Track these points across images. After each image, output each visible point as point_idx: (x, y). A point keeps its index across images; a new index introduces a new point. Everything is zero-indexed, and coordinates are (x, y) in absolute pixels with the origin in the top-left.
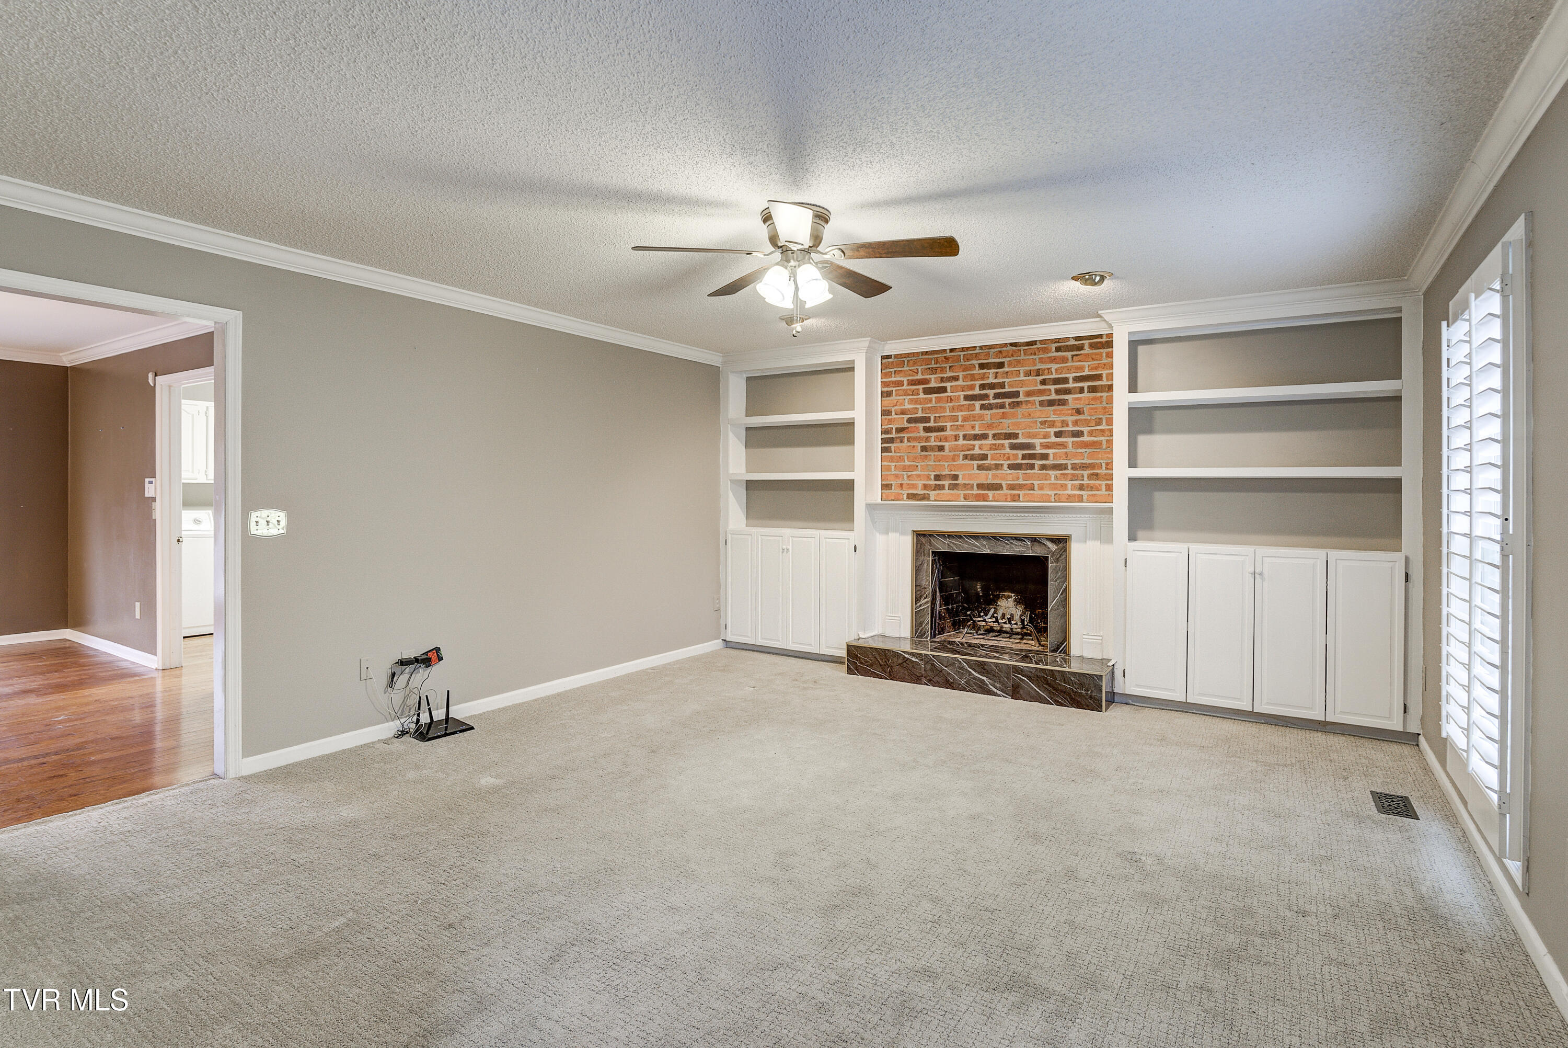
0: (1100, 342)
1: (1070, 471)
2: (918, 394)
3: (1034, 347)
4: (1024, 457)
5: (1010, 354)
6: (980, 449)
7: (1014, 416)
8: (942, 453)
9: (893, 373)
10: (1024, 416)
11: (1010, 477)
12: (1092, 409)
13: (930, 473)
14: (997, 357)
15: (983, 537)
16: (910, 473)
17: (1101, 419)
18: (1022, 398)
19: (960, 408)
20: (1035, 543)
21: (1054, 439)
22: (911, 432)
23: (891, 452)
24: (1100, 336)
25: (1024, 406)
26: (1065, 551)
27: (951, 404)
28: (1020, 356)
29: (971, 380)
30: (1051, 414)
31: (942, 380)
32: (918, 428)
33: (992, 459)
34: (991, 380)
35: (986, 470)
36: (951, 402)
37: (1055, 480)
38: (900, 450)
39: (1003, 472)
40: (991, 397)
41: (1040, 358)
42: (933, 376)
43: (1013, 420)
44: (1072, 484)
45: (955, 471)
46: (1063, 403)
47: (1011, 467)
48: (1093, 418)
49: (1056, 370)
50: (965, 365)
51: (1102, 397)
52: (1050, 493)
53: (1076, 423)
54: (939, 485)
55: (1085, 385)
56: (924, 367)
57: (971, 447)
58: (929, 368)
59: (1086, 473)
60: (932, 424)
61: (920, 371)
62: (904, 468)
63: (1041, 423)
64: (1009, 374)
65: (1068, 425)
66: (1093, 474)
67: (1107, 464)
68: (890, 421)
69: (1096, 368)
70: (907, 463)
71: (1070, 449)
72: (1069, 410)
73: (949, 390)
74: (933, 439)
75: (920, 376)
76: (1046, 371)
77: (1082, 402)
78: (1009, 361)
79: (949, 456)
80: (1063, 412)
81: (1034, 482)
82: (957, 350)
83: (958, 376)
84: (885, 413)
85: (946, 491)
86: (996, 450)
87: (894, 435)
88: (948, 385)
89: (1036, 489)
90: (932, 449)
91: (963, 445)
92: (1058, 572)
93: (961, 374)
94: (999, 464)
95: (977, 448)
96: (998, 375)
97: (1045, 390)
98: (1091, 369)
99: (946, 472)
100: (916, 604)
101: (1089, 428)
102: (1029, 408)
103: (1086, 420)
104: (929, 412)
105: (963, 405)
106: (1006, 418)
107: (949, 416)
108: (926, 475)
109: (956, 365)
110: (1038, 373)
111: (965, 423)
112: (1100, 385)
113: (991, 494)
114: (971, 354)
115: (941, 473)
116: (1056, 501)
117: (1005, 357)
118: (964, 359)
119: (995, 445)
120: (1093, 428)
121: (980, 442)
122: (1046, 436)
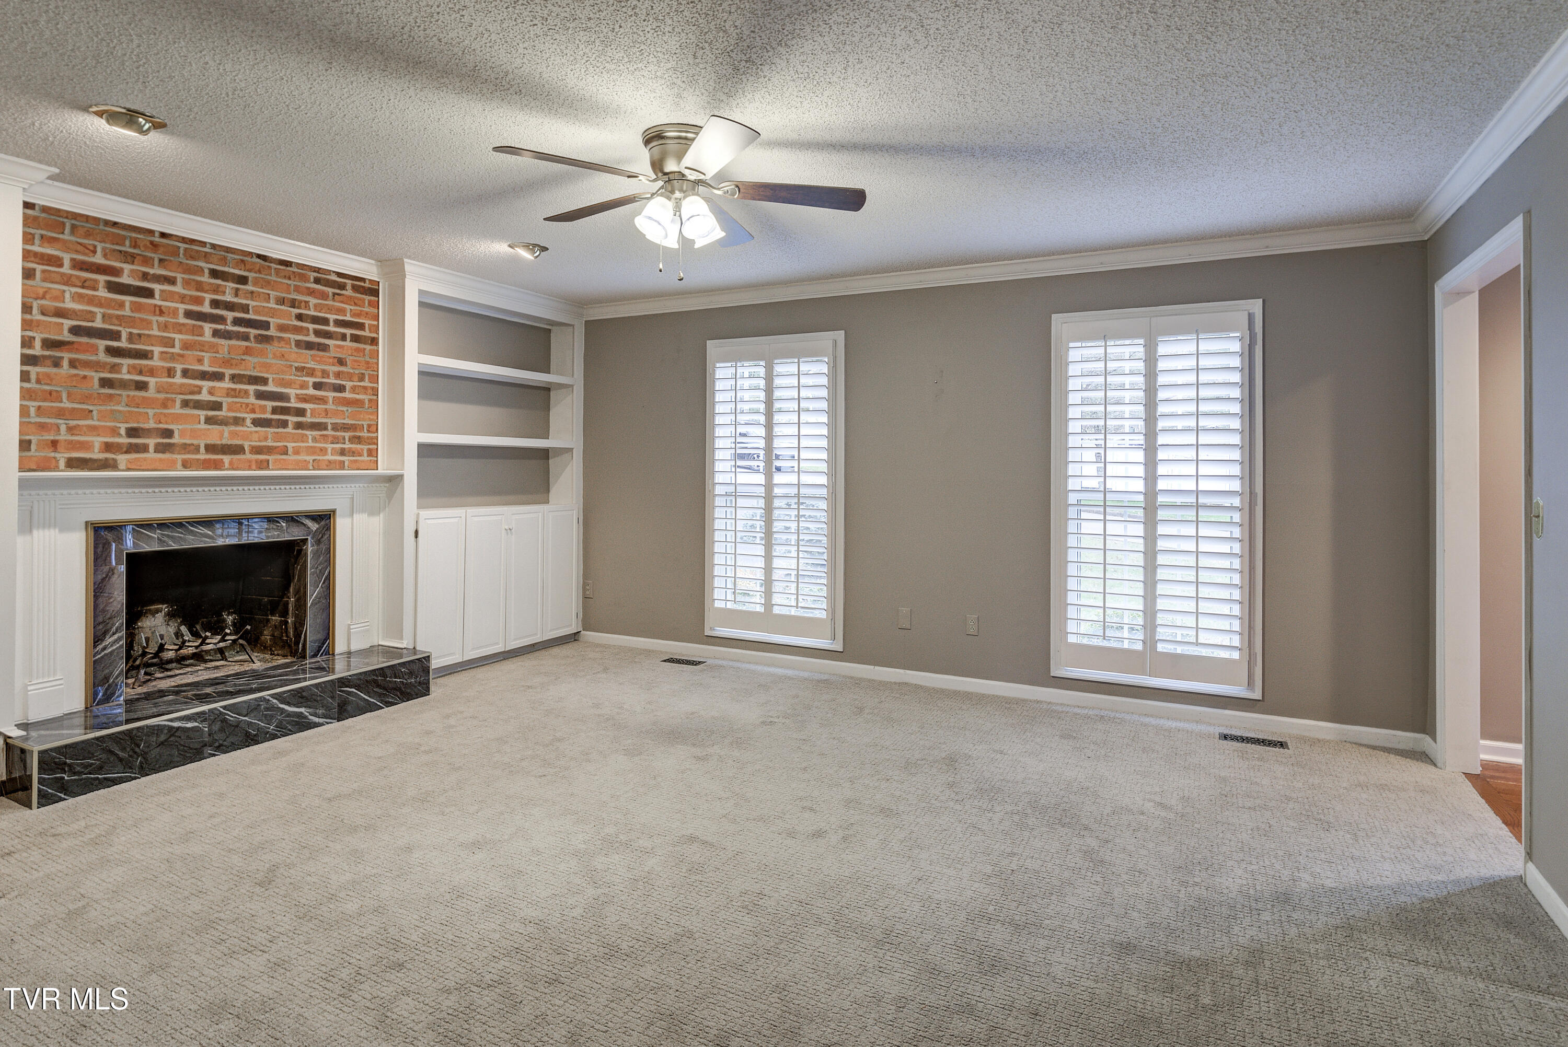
0: (363, 287)
1: (330, 432)
2: (95, 289)
3: (289, 268)
4: (275, 411)
5: (256, 269)
6: (210, 393)
7: (262, 353)
8: (142, 394)
9: (37, 237)
10: (275, 357)
11: (255, 436)
12: (355, 361)
13: (118, 425)
14: (237, 267)
16: (73, 423)
17: (363, 374)
18: (272, 332)
19: (179, 328)
20: (291, 523)
21: (311, 391)
22: (78, 351)
23: (30, 381)
24: (363, 280)
25: (276, 343)
26: (329, 529)
27: (161, 319)
28: (271, 275)
29: (197, 290)
30: (308, 359)
31: (145, 276)
32: (94, 346)
33: (229, 410)
34: (229, 298)
35: (220, 424)
36: (160, 315)
37: (312, 442)
38: (54, 380)
39: (245, 429)
40: (229, 322)
41: (295, 286)
42: (127, 267)
43: (261, 360)
44: (333, 449)
45: (166, 423)
46: (324, 348)
47: (257, 422)
48: (357, 372)
49: (315, 306)
50: (187, 264)
51: (365, 349)
52: (307, 458)
53: (338, 375)
54: (136, 445)
55: (348, 332)
57: (196, 389)
58: (120, 252)
59: (347, 435)
60: (123, 344)
61: (99, 250)
62: (60, 413)
63: (297, 369)
64: (254, 295)
65: (328, 377)
66: (355, 437)
67: (369, 426)
69: (358, 315)
70: (67, 405)
71: (330, 406)
72: (330, 358)
73: (157, 295)
74: (125, 370)
75: (99, 259)
76: (303, 303)
77: (345, 351)
78: (256, 278)
79: (157, 399)
80: (324, 359)
81: (288, 444)
82: (174, 238)
83: (175, 278)
85: (151, 455)
86: (236, 397)
87: (37, 350)
88: (157, 287)
89: (289, 453)
90: (124, 384)
91: (182, 385)
92: (319, 556)
93: (179, 277)
94: (239, 418)
95: (205, 391)
96: (240, 293)
97: (302, 327)
98: (354, 315)
99: (151, 424)
100: (95, 648)
101: (352, 383)
102: (282, 347)
103: (348, 373)
104: (117, 322)
105: (183, 325)
106: (251, 355)
107: (158, 336)
108: (109, 427)
109: (171, 261)
110: (293, 304)
111: (185, 352)
112: (365, 336)
113: (226, 459)
114: (197, 251)
115: (142, 426)
116: (314, 469)
117: (250, 271)
118: (185, 255)
119: (235, 390)
120: (355, 384)
121: (211, 384)
122: (303, 386)
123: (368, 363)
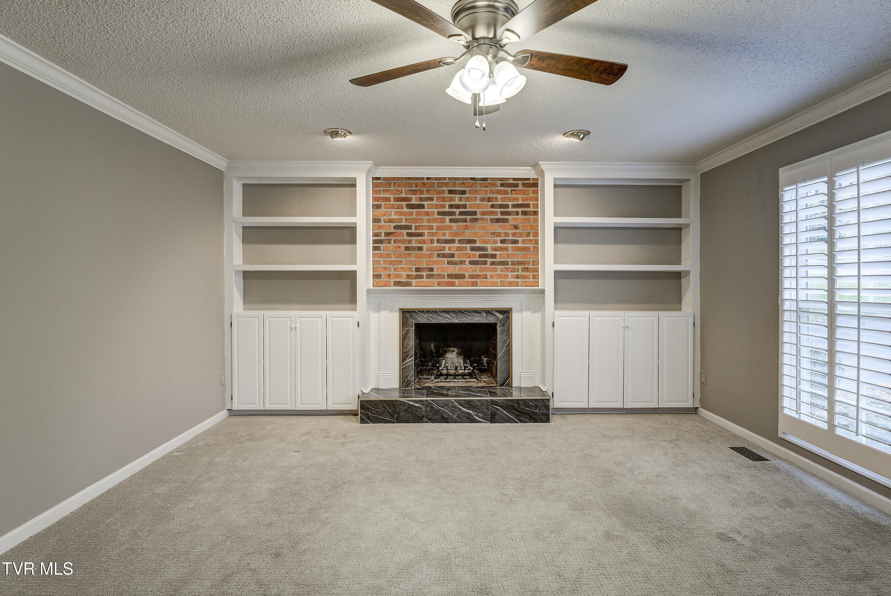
0: (528, 183)
1: (510, 266)
2: (402, 208)
3: (486, 182)
4: (480, 256)
5: (470, 185)
6: (449, 250)
7: (473, 228)
8: (421, 252)
9: (382, 191)
10: (480, 228)
11: (470, 270)
12: (524, 226)
13: (412, 267)
14: (460, 186)
15: (453, 311)
16: (396, 266)
17: (529, 233)
18: (478, 216)
19: (435, 221)
20: (489, 314)
21: (499, 245)
22: (397, 236)
23: (380, 250)
24: (529, 179)
25: (480, 222)
26: (509, 318)
28: (477, 187)
29: (443, 201)
30: (497, 228)
31: (421, 200)
32: (402, 233)
33: (458, 257)
34: (457, 202)
35: (454, 264)
36: (427, 216)
37: (500, 271)
38: (388, 249)
39: (466, 266)
40: (457, 214)
41: (490, 190)
42: (414, 196)
43: (472, 231)
44: (512, 275)
45: (431, 265)
46: (506, 221)
47: (471, 263)
48: (525, 231)
49: (501, 199)
50: (438, 190)
51: (530, 218)
52: (497, 280)
53: (514, 235)
54: (419, 275)
55: (520, 210)
56: (406, 189)
57: (443, 248)
58: (411, 190)
59: (520, 267)
60: (413, 231)
61: (403, 191)
62: (391, 263)
63: (492, 234)
64: (469, 199)
65: (509, 236)
66: (525, 268)
67: (533, 262)
68: (380, 227)
69: (526, 200)
70: (393, 259)
71: (510, 252)
72: (510, 226)
73: (426, 207)
74: (414, 242)
75: (403, 195)
76: (495, 199)
77: (518, 221)
78: (470, 190)
79: (426, 254)
80: (506, 227)
81: (487, 273)
82: (432, 179)
83: (433, 197)
84: (376, 220)
85: (425, 280)
86: (461, 251)
87: (383, 237)
88: (426, 203)
89: (488, 278)
90: (413, 249)
91: (437, 247)
92: (504, 333)
93: (435, 197)
94: (463, 261)
95: (447, 249)
96: (462, 199)
97: (494, 212)
98: (523, 200)
99: (425, 266)
100: (403, 362)
101: (522, 238)
102: (483, 223)
103: (520, 233)
104: (410, 221)
105: (437, 218)
106: (467, 229)
107: (427, 225)
108: (408, 268)
109: (431, 190)
110: (489, 200)
111: (438, 231)
112: (530, 211)
113: (457, 281)
114: (442, 183)
115: (421, 266)
116: (501, 286)
117: (467, 187)
118: (437, 186)
119: (460, 247)
120: (524, 238)
121: (449, 245)
122: (495, 242)
123: (532, 226)
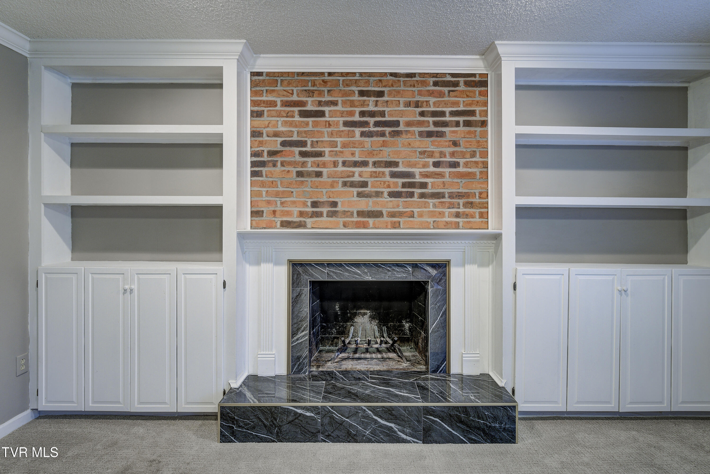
0: (473, 81)
1: (447, 200)
2: (293, 117)
3: (413, 79)
4: (404, 185)
5: (390, 84)
6: (360, 176)
7: (394, 144)
8: (319, 179)
9: (265, 91)
10: (404, 145)
11: (390, 205)
12: (467, 142)
13: (307, 200)
14: (377, 85)
15: (365, 265)
16: (283, 200)
17: (475, 152)
18: (402, 128)
19: (340, 134)
20: (416, 269)
21: (432, 169)
22: (285, 156)
23: (262, 176)
24: (474, 75)
25: (404, 136)
26: (445, 275)
27: (329, 130)
28: (400, 86)
29: (351, 106)
30: (429, 145)
31: (320, 103)
32: (293, 152)
33: (372, 187)
34: (371, 108)
35: (366, 197)
36: (329, 127)
37: (433, 207)
38: (272, 174)
39: (384, 200)
40: (371, 125)
41: (418, 91)
42: (310, 100)
43: (393, 149)
44: (449, 212)
45: (333, 197)
46: (441, 135)
47: (392, 195)
48: (469, 150)
49: (434, 103)
50: (344, 90)
51: (476, 131)
52: (429, 220)
53: (453, 154)
54: (316, 212)
55: (461, 119)
56: (299, 88)
57: (351, 174)
58: (306, 90)
59: (461, 201)
60: (308, 148)
61: (295, 92)
62: (277, 194)
63: (420, 153)
64: (389, 103)
65: (445, 156)
66: (468, 203)
67: (480, 193)
68: (261, 143)
69: (470, 105)
70: (280, 189)
71: (447, 179)
72: (446, 141)
73: (327, 115)
74: (309, 165)
75: (295, 98)
76: (425, 103)
77: (458, 135)
78: (389, 91)
79: (327, 182)
80: (441, 143)
81: (414, 210)
82: (336, 75)
83: (337, 101)
84: (255, 134)
85: (325, 218)
86: (377, 177)
87: (265, 158)
88: (326, 109)
89: (415, 216)
90: (309, 174)
91: (343, 171)
92: (438, 296)
93: (340, 100)
94: (379, 192)
95: (357, 175)
96: (378, 103)
97: (423, 121)
98: (466, 105)
99: (324, 199)
100: (292, 338)
101: (465, 160)
102: (409, 138)
103: (462, 152)
104: (305, 136)
105: (342, 131)
106: (386, 147)
107: (327, 141)
108: (301, 201)
109: (334, 90)
110: (417, 105)
111: (344, 149)
112: (475, 121)
113: (371, 221)
114: (350, 80)
115: (319, 200)
116: (434, 228)
117: (385, 86)
118: (343, 84)
119: (375, 172)
120: (468, 160)
121: (360, 169)
122: (425, 165)
123: (478, 142)
